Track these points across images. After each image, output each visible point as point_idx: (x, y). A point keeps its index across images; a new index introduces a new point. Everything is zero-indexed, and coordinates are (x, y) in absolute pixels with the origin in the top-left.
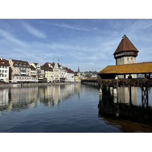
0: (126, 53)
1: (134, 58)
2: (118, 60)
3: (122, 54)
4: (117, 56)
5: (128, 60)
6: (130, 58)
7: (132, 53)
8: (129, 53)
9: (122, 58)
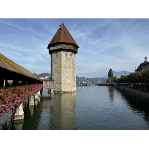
0: (64, 45)
1: (73, 54)
2: (54, 55)
3: (58, 47)
4: (52, 48)
5: (66, 56)
6: (69, 53)
7: (72, 47)
8: (67, 47)
9: (58, 53)
